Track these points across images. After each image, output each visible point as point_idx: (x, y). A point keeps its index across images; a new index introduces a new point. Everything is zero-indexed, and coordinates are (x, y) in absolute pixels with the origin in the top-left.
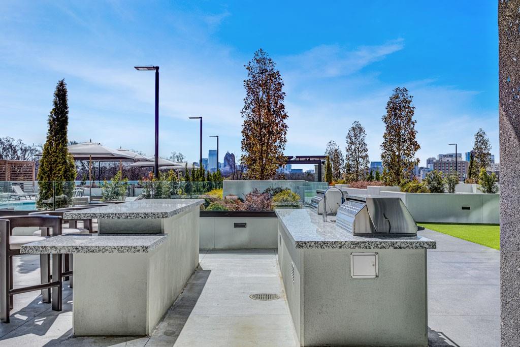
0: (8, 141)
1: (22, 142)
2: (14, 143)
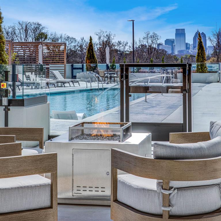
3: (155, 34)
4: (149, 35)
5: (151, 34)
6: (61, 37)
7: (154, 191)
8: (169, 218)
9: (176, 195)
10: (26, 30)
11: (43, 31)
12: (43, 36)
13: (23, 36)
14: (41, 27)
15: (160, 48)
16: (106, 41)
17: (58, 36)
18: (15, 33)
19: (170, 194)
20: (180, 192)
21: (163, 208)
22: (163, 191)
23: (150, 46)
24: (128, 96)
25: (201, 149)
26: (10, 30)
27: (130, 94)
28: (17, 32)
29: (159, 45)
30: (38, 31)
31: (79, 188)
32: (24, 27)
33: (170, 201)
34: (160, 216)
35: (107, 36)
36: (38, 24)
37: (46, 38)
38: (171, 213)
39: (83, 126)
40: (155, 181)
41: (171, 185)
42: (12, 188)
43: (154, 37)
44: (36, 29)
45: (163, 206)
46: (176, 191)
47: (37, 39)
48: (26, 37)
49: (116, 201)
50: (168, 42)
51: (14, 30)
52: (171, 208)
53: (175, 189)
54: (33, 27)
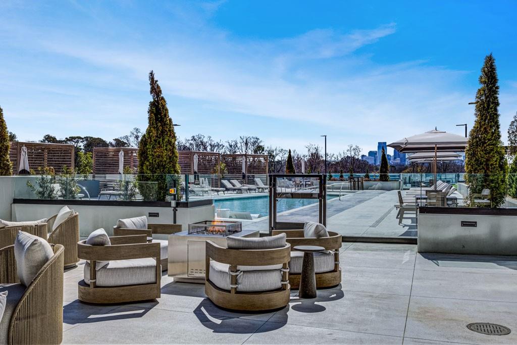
0: (200, 138)
1: (211, 139)
2: (205, 140)
3: (358, 147)
4: (352, 148)
5: (354, 147)
6: (276, 150)
7: (225, 272)
8: (235, 293)
9: (242, 276)
10: (246, 144)
11: (261, 144)
12: (260, 148)
13: (244, 149)
14: (259, 141)
15: (364, 159)
16: (315, 153)
17: (273, 148)
18: (237, 146)
19: (237, 275)
20: (245, 274)
21: (231, 286)
22: (231, 273)
23: (354, 157)
24: (275, 200)
25: (264, 242)
26: (233, 144)
27: (277, 199)
28: (239, 145)
29: (363, 156)
30: (257, 144)
31: (192, 271)
32: (245, 141)
33: (237, 280)
34: (229, 291)
35: (315, 148)
36: (256, 138)
37: (263, 150)
38: (238, 290)
39: (206, 224)
40: (228, 265)
41: (238, 269)
42: (124, 268)
43: (357, 149)
44: (254, 143)
45: (232, 284)
46: (242, 273)
47: (255, 151)
48: (246, 149)
49: (208, 280)
50: (371, 153)
51: (236, 144)
52: (237, 286)
53: (241, 272)
54: (252, 141)
